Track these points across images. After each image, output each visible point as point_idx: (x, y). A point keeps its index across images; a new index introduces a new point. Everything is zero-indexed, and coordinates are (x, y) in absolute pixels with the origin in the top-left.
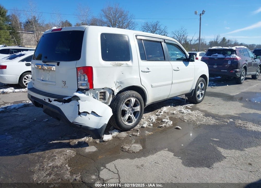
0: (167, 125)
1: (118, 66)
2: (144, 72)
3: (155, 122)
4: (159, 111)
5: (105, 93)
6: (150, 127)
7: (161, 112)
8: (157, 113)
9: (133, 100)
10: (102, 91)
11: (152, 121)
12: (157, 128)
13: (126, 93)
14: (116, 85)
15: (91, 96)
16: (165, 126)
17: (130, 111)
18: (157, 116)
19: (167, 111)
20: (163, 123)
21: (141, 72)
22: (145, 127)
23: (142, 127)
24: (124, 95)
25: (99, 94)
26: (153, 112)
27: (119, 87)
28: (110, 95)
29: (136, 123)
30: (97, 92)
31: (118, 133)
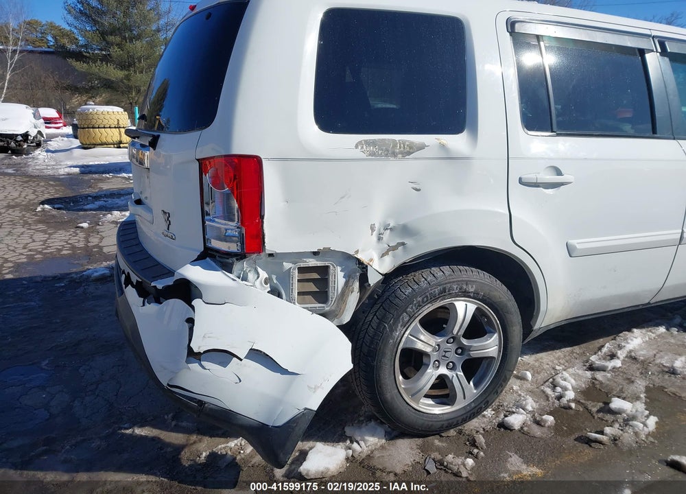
0: (628, 437)
1: (394, 155)
2: (536, 185)
3: (573, 405)
4: (608, 347)
5: (324, 271)
6: (537, 431)
7: (613, 356)
8: (593, 358)
9: (464, 309)
10: (312, 262)
11: (559, 398)
12: (570, 441)
13: (430, 278)
14: (380, 239)
15: (258, 283)
16: (615, 439)
17: (447, 354)
18: (589, 374)
19: (642, 354)
20: (609, 417)
21: (515, 186)
22: (517, 427)
23: (503, 426)
24: (416, 287)
25: (296, 275)
26: (577, 349)
27: (394, 248)
28: (346, 284)
29: (473, 405)
30: (287, 265)
31: (384, 441)
